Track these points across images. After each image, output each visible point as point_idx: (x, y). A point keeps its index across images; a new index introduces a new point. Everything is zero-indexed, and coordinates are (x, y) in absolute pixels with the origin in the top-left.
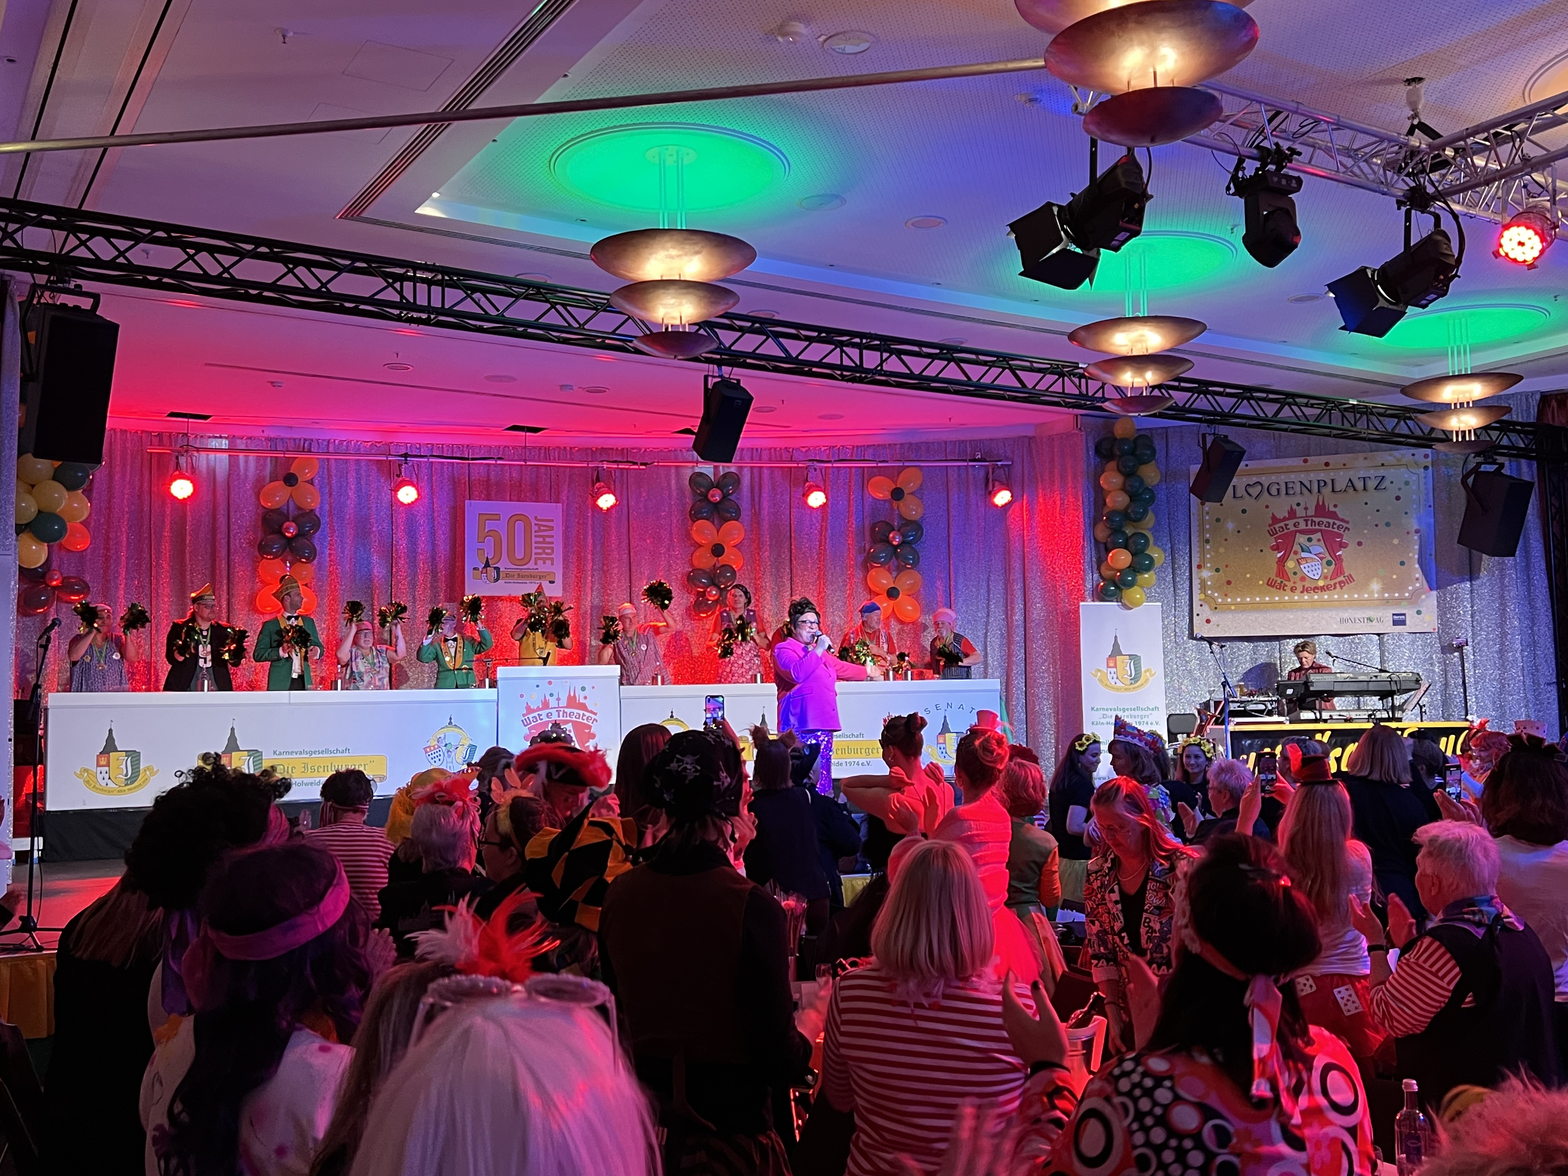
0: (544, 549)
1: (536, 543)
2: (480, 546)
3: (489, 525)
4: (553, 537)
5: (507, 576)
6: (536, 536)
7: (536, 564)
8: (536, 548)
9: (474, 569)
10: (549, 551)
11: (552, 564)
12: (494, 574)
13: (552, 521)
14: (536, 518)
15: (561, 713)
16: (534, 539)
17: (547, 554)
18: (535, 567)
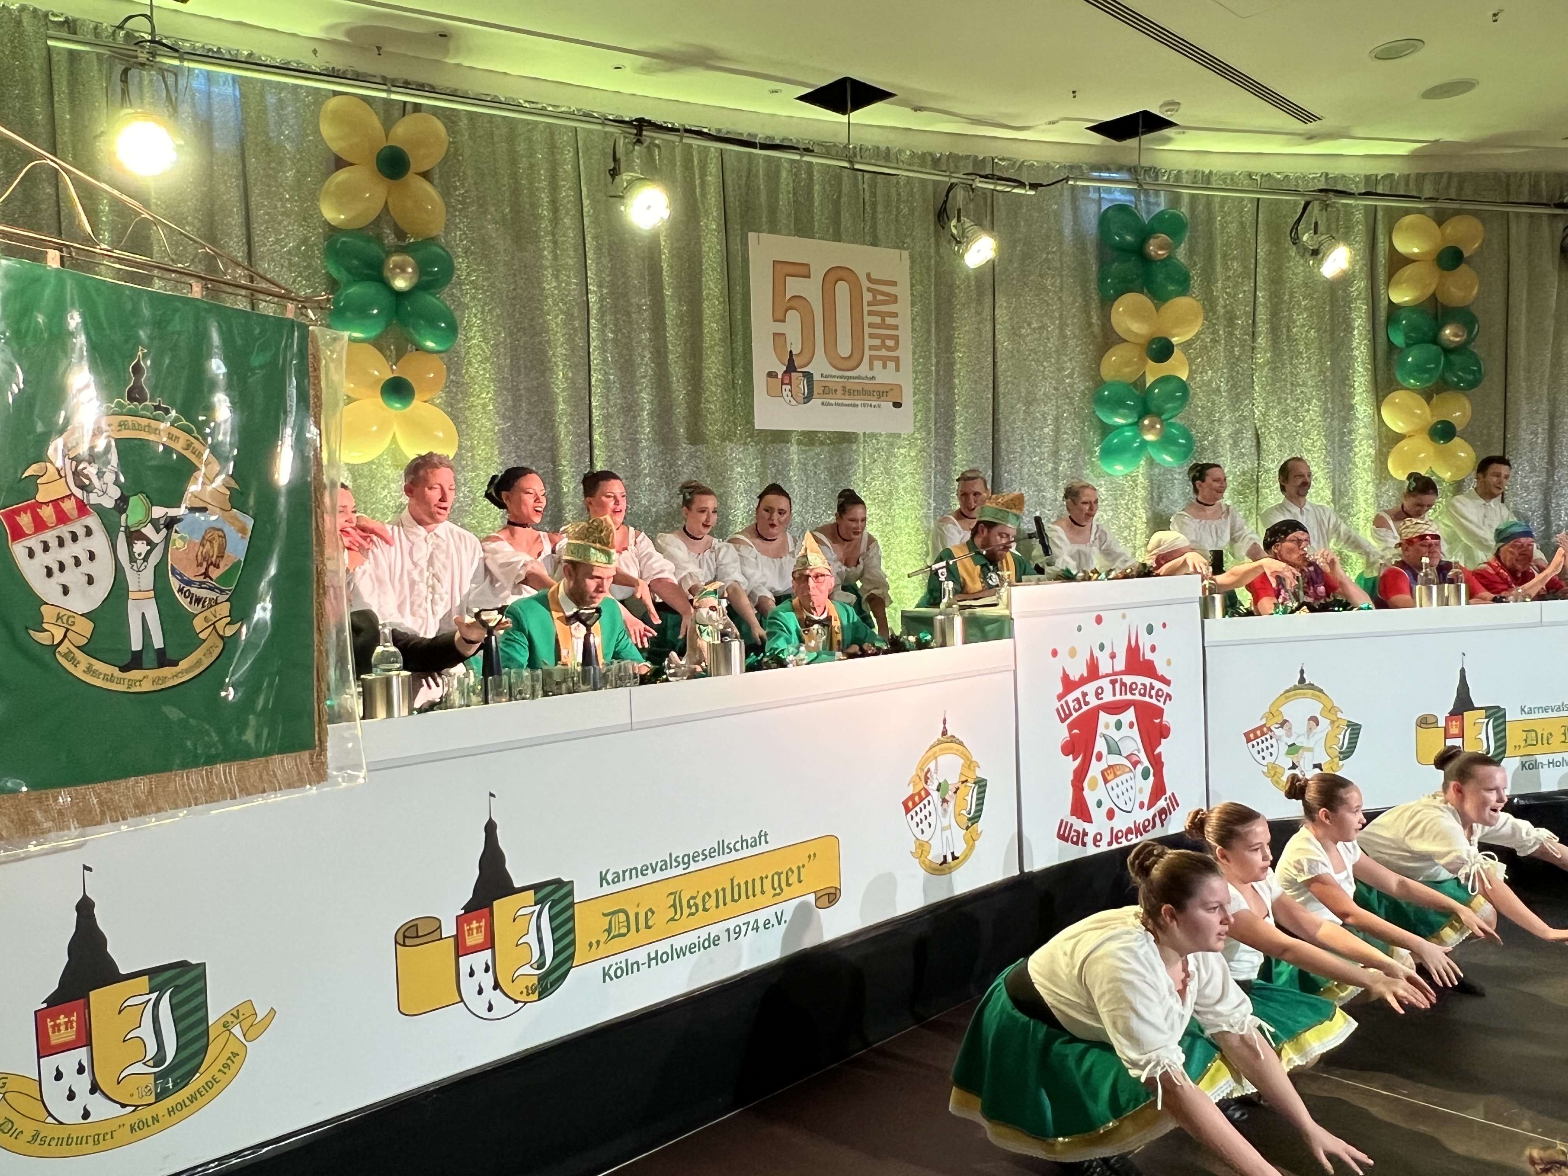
0: (883, 338)
1: (871, 325)
2: (779, 328)
3: (794, 286)
4: (895, 315)
5: (827, 391)
6: (870, 313)
7: (871, 369)
8: (871, 336)
9: (771, 375)
10: (890, 343)
11: (898, 370)
12: (802, 386)
13: (894, 284)
14: (868, 276)
15: (1118, 686)
16: (868, 319)
17: (889, 349)
18: (870, 375)
